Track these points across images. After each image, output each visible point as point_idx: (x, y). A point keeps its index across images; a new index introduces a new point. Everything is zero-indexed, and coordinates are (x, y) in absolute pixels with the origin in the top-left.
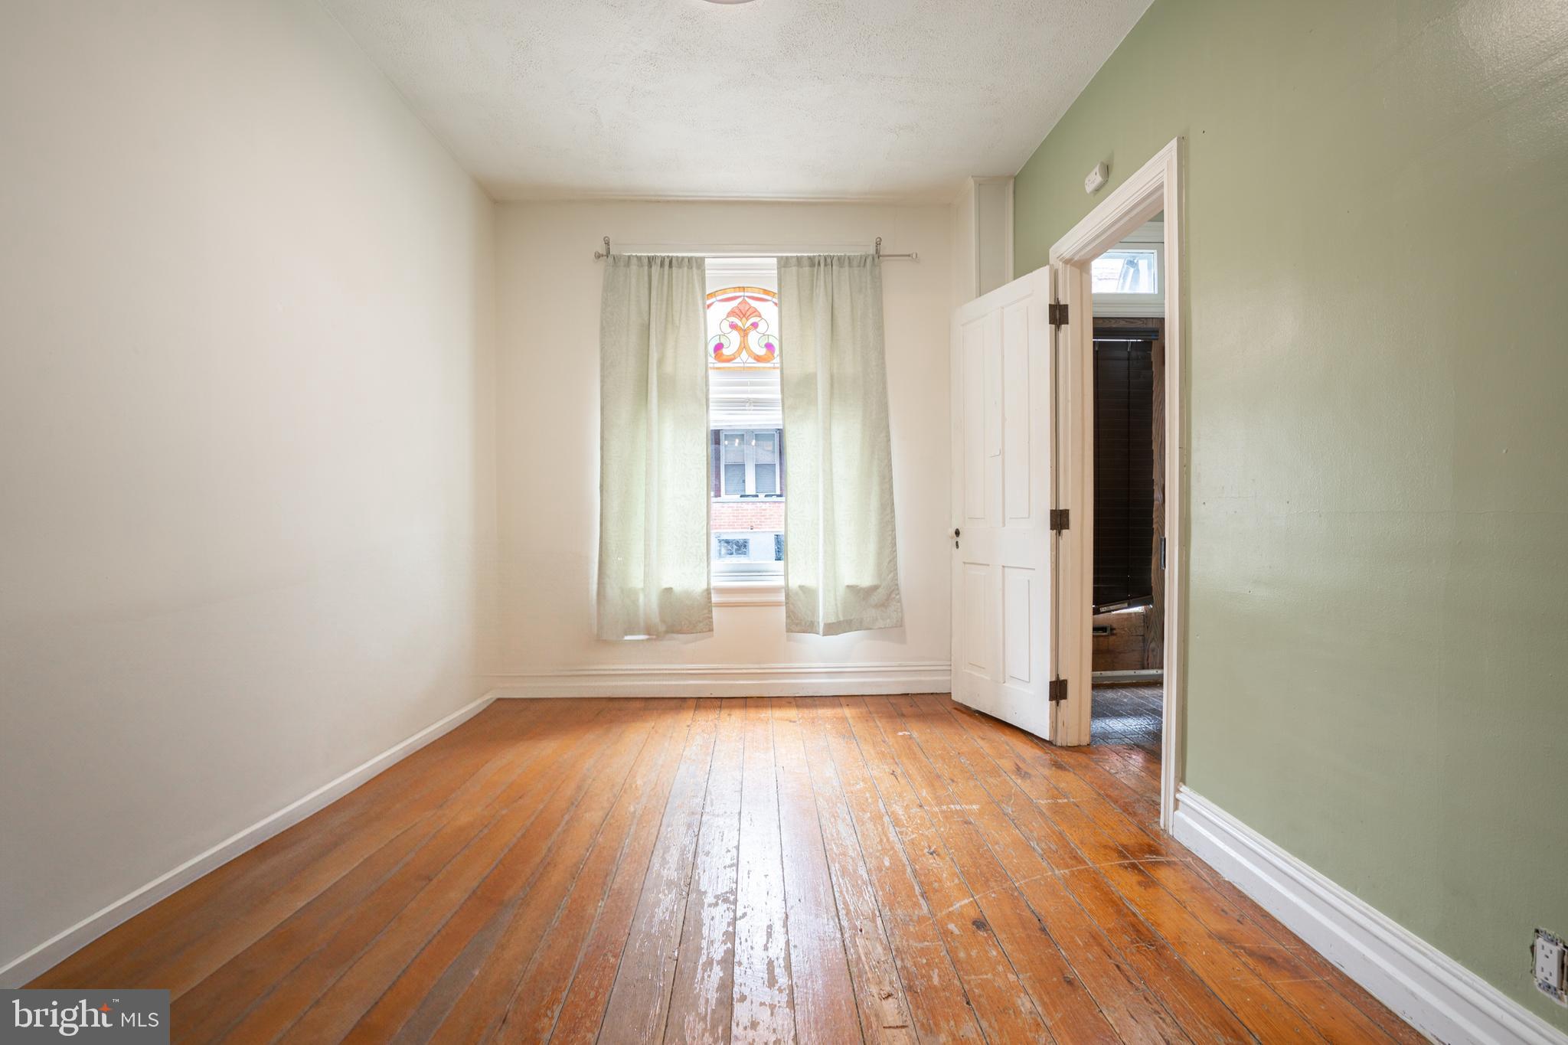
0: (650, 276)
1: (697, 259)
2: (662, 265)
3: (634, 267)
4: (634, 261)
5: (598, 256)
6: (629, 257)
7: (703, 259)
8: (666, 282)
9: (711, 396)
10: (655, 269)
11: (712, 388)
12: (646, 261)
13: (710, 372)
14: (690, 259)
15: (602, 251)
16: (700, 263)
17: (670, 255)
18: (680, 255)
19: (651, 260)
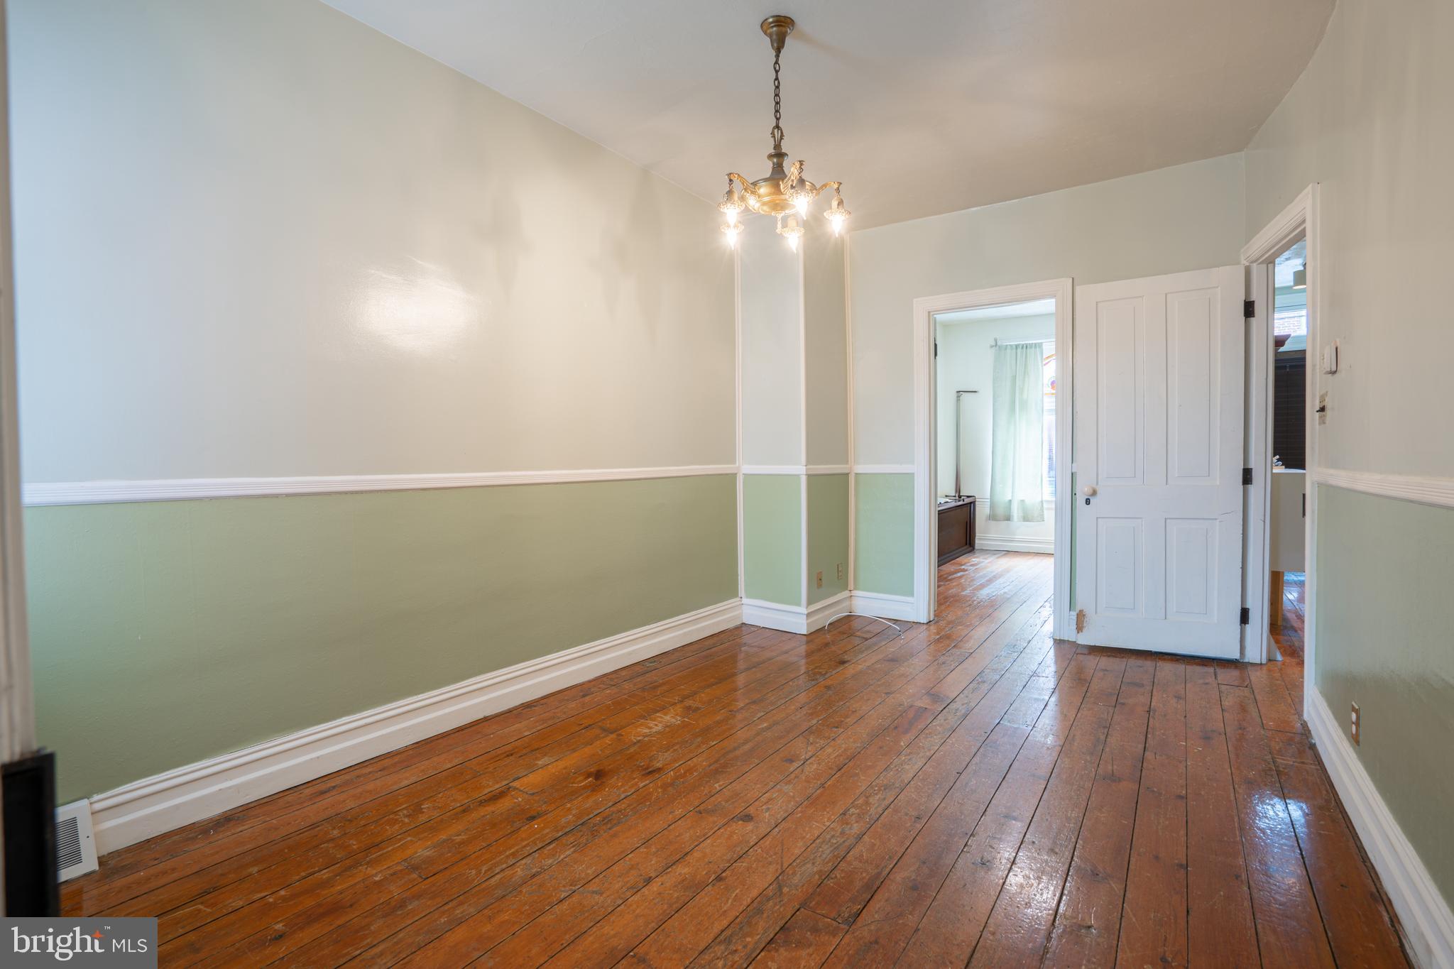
0: (1016, 353)
1: (1039, 343)
2: (1022, 348)
3: (1008, 351)
4: (1009, 347)
5: (992, 347)
6: (1007, 345)
7: (1042, 343)
8: (1024, 357)
9: (1045, 408)
10: (1019, 350)
11: (1045, 405)
12: (1014, 347)
13: (1044, 397)
14: (1035, 344)
15: (993, 344)
16: (1040, 345)
17: (1026, 342)
18: (1031, 342)
19: (1017, 346)
